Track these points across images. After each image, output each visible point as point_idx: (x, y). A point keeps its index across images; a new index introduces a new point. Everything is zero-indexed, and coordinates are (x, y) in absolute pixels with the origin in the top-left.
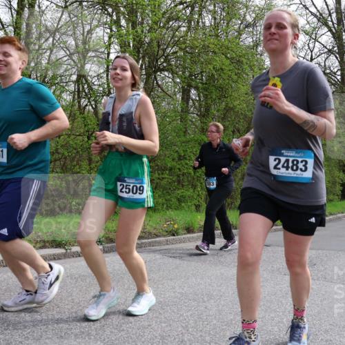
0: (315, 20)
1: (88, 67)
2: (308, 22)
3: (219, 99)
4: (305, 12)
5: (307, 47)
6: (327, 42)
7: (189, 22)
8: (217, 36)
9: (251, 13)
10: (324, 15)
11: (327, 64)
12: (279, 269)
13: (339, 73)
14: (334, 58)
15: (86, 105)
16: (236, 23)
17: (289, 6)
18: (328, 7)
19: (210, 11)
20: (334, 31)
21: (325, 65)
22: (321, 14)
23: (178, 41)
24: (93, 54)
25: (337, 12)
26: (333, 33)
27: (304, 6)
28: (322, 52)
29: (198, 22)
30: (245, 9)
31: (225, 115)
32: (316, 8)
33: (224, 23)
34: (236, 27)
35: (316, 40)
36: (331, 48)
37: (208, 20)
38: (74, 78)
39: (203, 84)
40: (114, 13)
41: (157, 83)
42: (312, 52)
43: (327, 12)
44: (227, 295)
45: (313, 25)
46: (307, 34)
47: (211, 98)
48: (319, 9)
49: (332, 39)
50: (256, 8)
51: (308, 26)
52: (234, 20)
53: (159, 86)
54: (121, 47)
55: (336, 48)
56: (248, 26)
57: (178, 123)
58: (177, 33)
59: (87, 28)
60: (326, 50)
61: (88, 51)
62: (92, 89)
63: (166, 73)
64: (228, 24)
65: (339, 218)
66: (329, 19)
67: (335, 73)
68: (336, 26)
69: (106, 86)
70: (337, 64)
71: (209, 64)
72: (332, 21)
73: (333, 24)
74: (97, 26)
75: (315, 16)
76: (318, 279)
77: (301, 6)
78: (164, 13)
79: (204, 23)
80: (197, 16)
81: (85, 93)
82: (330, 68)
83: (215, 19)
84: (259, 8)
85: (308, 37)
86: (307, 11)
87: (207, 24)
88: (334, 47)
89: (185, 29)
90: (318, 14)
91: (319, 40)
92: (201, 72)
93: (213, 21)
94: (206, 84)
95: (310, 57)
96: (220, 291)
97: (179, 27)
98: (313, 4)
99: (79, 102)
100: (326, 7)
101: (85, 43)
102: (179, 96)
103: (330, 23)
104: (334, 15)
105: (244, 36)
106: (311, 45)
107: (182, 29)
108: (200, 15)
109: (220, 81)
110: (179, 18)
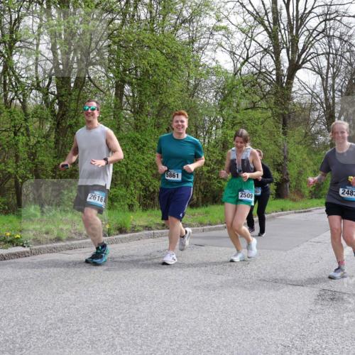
0: (252, 18)
1: (15, 58)
2: (245, 21)
3: (153, 95)
4: (241, 10)
5: (243, 46)
6: (263, 41)
7: (124, 15)
8: (152, 30)
9: (188, 8)
10: (260, 14)
11: (263, 63)
13: (274, 72)
14: (270, 57)
15: (13, 99)
16: (172, 18)
17: (226, 3)
18: (264, 6)
19: (146, 5)
20: (270, 30)
21: (261, 64)
22: (257, 13)
23: (111, 34)
24: (21, 45)
25: (273, 12)
26: (269, 33)
27: (242, 4)
28: (258, 51)
29: (133, 16)
30: (182, 4)
31: (159, 112)
32: (253, 6)
33: (160, 17)
34: (173, 22)
35: (252, 39)
36: (267, 47)
37: (143, 13)
39: (137, 79)
40: (45, 2)
41: (89, 77)
42: (248, 50)
43: (263, 11)
44: (160, 296)
45: (249, 24)
46: (244, 32)
47: (145, 94)
48: (256, 7)
49: (268, 38)
50: (193, 4)
51: (244, 24)
52: (170, 14)
53: (91, 80)
55: (271, 48)
56: (184, 22)
57: (111, 120)
58: (111, 26)
59: (15, 16)
60: (262, 49)
61: (15, 41)
62: (19, 82)
64: (163, 18)
65: (273, 217)
66: (266, 18)
67: (270, 73)
68: (272, 25)
69: (35, 79)
70: (273, 63)
71: (144, 58)
72: (268, 20)
73: (269, 23)
74: (25, 15)
75: (252, 15)
77: (238, 4)
78: (98, 4)
79: (139, 16)
80: (132, 9)
81: (13, 85)
82: (265, 67)
83: (151, 12)
84: (196, 4)
85: (244, 35)
86: (244, 9)
87: (143, 17)
88: (269, 47)
89: (119, 22)
90: (255, 13)
91: (256, 39)
92: (136, 67)
93: (149, 15)
94: (140, 79)
95: (246, 55)
96: (153, 292)
97: (113, 19)
98: (250, 2)
99: (5, 96)
100: (262, 6)
101: (12, 32)
102: (113, 92)
103: (266, 23)
104: (270, 15)
105: (180, 31)
106: (247, 44)
107: (116, 21)
108: (136, 7)
109: (155, 77)
110: (113, 10)
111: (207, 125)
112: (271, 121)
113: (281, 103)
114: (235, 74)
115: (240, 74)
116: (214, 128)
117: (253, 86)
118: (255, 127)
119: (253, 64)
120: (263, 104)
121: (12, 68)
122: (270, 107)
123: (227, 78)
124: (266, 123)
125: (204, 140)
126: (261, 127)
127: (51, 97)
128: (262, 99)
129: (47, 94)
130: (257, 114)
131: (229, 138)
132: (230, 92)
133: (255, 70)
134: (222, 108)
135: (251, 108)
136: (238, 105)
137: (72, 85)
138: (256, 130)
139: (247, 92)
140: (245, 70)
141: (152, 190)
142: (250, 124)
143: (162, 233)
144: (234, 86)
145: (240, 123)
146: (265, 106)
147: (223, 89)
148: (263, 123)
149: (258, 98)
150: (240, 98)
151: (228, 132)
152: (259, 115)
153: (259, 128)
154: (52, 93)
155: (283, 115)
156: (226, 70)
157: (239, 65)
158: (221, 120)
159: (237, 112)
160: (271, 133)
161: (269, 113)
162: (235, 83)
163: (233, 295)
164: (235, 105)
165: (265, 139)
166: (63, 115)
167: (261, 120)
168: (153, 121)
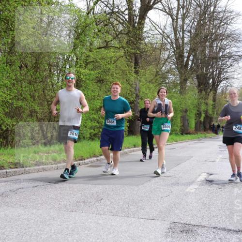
3: (5, 32)
12: (66, 206)
13: (126, 12)
21: (113, 4)
44: (11, 237)
65: (126, 153)
67: (123, 13)
76: (104, 214)
82: (118, 7)
96: (4, 233)
109: (6, 13)
111: (61, 64)
112: (123, 61)
113: (133, 42)
114: (88, 14)
115: (93, 13)
116: (68, 67)
117: (106, 25)
118: (108, 66)
119: (106, 3)
120: (115, 43)
122: (122, 47)
123: (80, 17)
124: (118, 62)
125: (58, 79)
126: (114, 66)
128: (114, 38)
130: (110, 53)
131: (82, 77)
132: (83, 31)
133: (108, 9)
134: (75, 47)
135: (104, 47)
136: (91, 44)
138: (109, 69)
139: (100, 31)
140: (98, 9)
141: (5, 129)
142: (103, 63)
143: (15, 172)
144: (87, 26)
145: (93, 62)
146: (118, 46)
147: (77, 28)
148: (115, 62)
149: (111, 37)
150: (94, 37)
151: (82, 71)
152: (112, 54)
153: (112, 67)
155: (135, 54)
156: (79, 9)
157: (92, 4)
158: (75, 59)
159: (90, 51)
160: (123, 71)
161: (122, 53)
162: (88, 22)
163: (86, 232)
164: (88, 44)
165: (117, 78)
167: (114, 59)
168: (5, 58)
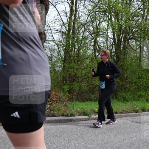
1: (98, 39)
7: (143, 17)
15: (98, 55)
23: (138, 26)
24: (101, 33)
38: (93, 44)
40: (109, 16)
41: (129, 45)
53: (130, 46)
54: (113, 30)
57: (138, 62)
58: (137, 22)
59: (98, 23)
61: (99, 32)
62: (100, 48)
63: (133, 40)
69: (106, 47)
74: (102, 22)
78: (132, 14)
80: (146, 14)
81: (97, 50)
89: (141, 20)
97: (139, 19)
99: (95, 54)
101: (97, 29)
102: (138, 50)
110: (138, 15)
121: (97, 43)
127: (113, 54)
129: (111, 53)
137: (122, 48)
154: (113, 52)
166: (118, 61)
